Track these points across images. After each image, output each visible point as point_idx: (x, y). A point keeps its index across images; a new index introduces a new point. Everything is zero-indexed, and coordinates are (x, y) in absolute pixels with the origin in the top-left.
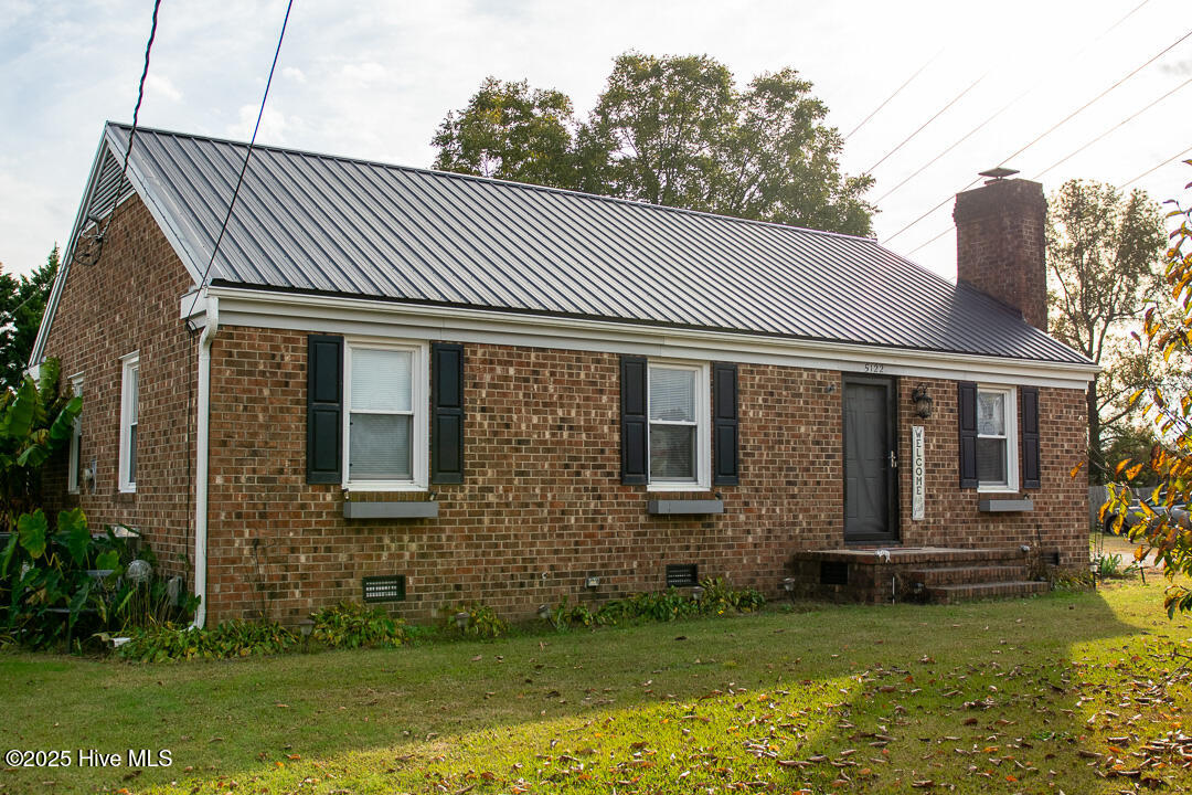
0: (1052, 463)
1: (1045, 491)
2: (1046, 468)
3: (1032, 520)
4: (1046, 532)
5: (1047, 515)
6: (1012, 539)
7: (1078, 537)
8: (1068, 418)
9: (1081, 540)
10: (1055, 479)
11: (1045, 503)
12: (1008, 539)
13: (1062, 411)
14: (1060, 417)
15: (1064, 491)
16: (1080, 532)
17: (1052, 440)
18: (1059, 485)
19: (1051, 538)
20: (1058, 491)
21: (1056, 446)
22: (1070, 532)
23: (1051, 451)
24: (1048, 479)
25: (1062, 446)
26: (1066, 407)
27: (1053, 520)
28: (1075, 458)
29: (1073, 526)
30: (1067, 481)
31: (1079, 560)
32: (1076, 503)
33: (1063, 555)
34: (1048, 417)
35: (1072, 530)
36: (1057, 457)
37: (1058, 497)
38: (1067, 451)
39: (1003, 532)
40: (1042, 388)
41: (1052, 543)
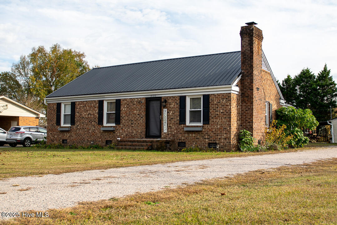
0: (215, 116)
1: (212, 125)
2: (212, 118)
3: (206, 133)
4: (212, 137)
5: (213, 132)
6: (198, 138)
7: (226, 139)
8: (223, 102)
9: (227, 140)
10: (216, 121)
11: (212, 128)
12: (196, 138)
13: (220, 101)
14: (219, 102)
15: (220, 125)
16: (227, 137)
17: (216, 109)
18: (218, 123)
19: (214, 139)
20: (218, 125)
21: (217, 111)
22: (222, 137)
23: (215, 113)
24: (213, 121)
25: (220, 111)
26: (222, 99)
27: (215, 134)
28: (225, 114)
29: (224, 135)
30: (221, 121)
31: (226, 146)
32: (225, 128)
33: (218, 144)
34: (214, 103)
35: (223, 137)
36: (217, 114)
37: (217, 127)
38: (222, 113)
39: (194, 137)
40: (212, 94)
41: (214, 140)
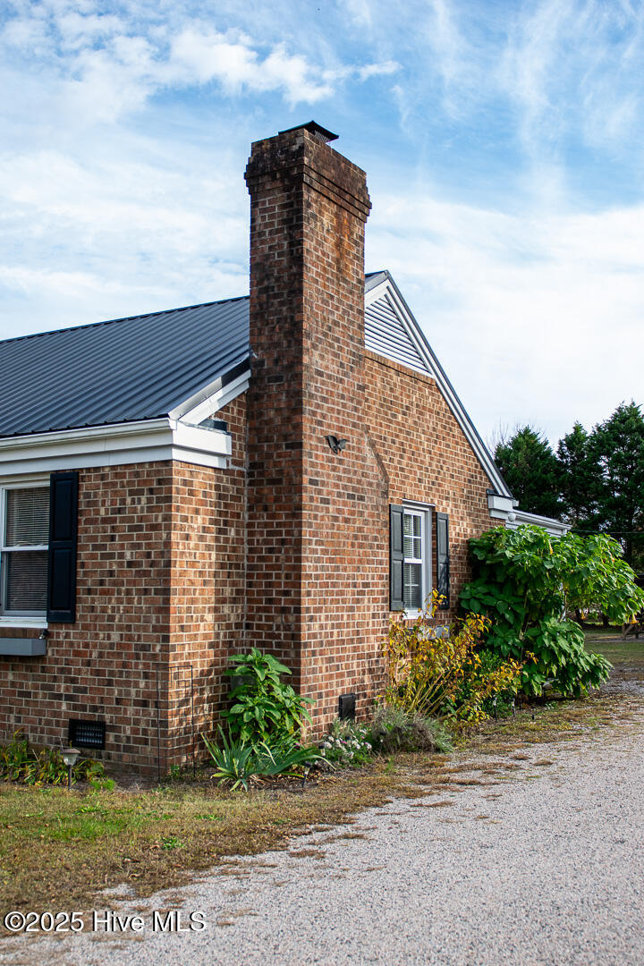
0: (102, 583)
1: (85, 627)
2: (89, 592)
3: (62, 670)
4: (84, 690)
5: (88, 663)
6: (28, 694)
7: (145, 704)
8: (134, 511)
9: (152, 710)
10: (104, 610)
11: (86, 645)
12: (21, 694)
13: (123, 502)
14: (120, 511)
15: (120, 628)
16: (149, 695)
17: (104, 547)
18: (111, 618)
19: (93, 699)
20: (110, 628)
21: (111, 556)
22: (128, 693)
23: (101, 565)
24: (93, 609)
25: (122, 556)
26: (132, 493)
27: (98, 673)
28: (146, 573)
29: (136, 685)
30: (127, 610)
31: (146, 742)
32: (144, 648)
33: (113, 729)
34: (97, 512)
35: (133, 691)
36: (111, 573)
37: (109, 637)
38: (130, 564)
39: (13, 684)
40: (88, 470)
41: (94, 709)
